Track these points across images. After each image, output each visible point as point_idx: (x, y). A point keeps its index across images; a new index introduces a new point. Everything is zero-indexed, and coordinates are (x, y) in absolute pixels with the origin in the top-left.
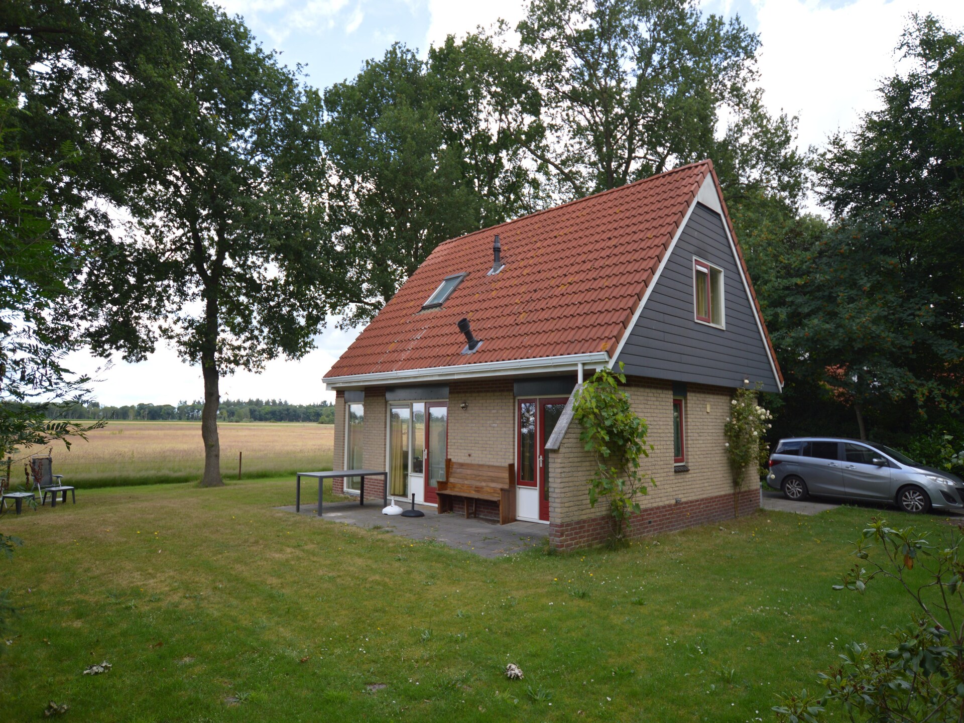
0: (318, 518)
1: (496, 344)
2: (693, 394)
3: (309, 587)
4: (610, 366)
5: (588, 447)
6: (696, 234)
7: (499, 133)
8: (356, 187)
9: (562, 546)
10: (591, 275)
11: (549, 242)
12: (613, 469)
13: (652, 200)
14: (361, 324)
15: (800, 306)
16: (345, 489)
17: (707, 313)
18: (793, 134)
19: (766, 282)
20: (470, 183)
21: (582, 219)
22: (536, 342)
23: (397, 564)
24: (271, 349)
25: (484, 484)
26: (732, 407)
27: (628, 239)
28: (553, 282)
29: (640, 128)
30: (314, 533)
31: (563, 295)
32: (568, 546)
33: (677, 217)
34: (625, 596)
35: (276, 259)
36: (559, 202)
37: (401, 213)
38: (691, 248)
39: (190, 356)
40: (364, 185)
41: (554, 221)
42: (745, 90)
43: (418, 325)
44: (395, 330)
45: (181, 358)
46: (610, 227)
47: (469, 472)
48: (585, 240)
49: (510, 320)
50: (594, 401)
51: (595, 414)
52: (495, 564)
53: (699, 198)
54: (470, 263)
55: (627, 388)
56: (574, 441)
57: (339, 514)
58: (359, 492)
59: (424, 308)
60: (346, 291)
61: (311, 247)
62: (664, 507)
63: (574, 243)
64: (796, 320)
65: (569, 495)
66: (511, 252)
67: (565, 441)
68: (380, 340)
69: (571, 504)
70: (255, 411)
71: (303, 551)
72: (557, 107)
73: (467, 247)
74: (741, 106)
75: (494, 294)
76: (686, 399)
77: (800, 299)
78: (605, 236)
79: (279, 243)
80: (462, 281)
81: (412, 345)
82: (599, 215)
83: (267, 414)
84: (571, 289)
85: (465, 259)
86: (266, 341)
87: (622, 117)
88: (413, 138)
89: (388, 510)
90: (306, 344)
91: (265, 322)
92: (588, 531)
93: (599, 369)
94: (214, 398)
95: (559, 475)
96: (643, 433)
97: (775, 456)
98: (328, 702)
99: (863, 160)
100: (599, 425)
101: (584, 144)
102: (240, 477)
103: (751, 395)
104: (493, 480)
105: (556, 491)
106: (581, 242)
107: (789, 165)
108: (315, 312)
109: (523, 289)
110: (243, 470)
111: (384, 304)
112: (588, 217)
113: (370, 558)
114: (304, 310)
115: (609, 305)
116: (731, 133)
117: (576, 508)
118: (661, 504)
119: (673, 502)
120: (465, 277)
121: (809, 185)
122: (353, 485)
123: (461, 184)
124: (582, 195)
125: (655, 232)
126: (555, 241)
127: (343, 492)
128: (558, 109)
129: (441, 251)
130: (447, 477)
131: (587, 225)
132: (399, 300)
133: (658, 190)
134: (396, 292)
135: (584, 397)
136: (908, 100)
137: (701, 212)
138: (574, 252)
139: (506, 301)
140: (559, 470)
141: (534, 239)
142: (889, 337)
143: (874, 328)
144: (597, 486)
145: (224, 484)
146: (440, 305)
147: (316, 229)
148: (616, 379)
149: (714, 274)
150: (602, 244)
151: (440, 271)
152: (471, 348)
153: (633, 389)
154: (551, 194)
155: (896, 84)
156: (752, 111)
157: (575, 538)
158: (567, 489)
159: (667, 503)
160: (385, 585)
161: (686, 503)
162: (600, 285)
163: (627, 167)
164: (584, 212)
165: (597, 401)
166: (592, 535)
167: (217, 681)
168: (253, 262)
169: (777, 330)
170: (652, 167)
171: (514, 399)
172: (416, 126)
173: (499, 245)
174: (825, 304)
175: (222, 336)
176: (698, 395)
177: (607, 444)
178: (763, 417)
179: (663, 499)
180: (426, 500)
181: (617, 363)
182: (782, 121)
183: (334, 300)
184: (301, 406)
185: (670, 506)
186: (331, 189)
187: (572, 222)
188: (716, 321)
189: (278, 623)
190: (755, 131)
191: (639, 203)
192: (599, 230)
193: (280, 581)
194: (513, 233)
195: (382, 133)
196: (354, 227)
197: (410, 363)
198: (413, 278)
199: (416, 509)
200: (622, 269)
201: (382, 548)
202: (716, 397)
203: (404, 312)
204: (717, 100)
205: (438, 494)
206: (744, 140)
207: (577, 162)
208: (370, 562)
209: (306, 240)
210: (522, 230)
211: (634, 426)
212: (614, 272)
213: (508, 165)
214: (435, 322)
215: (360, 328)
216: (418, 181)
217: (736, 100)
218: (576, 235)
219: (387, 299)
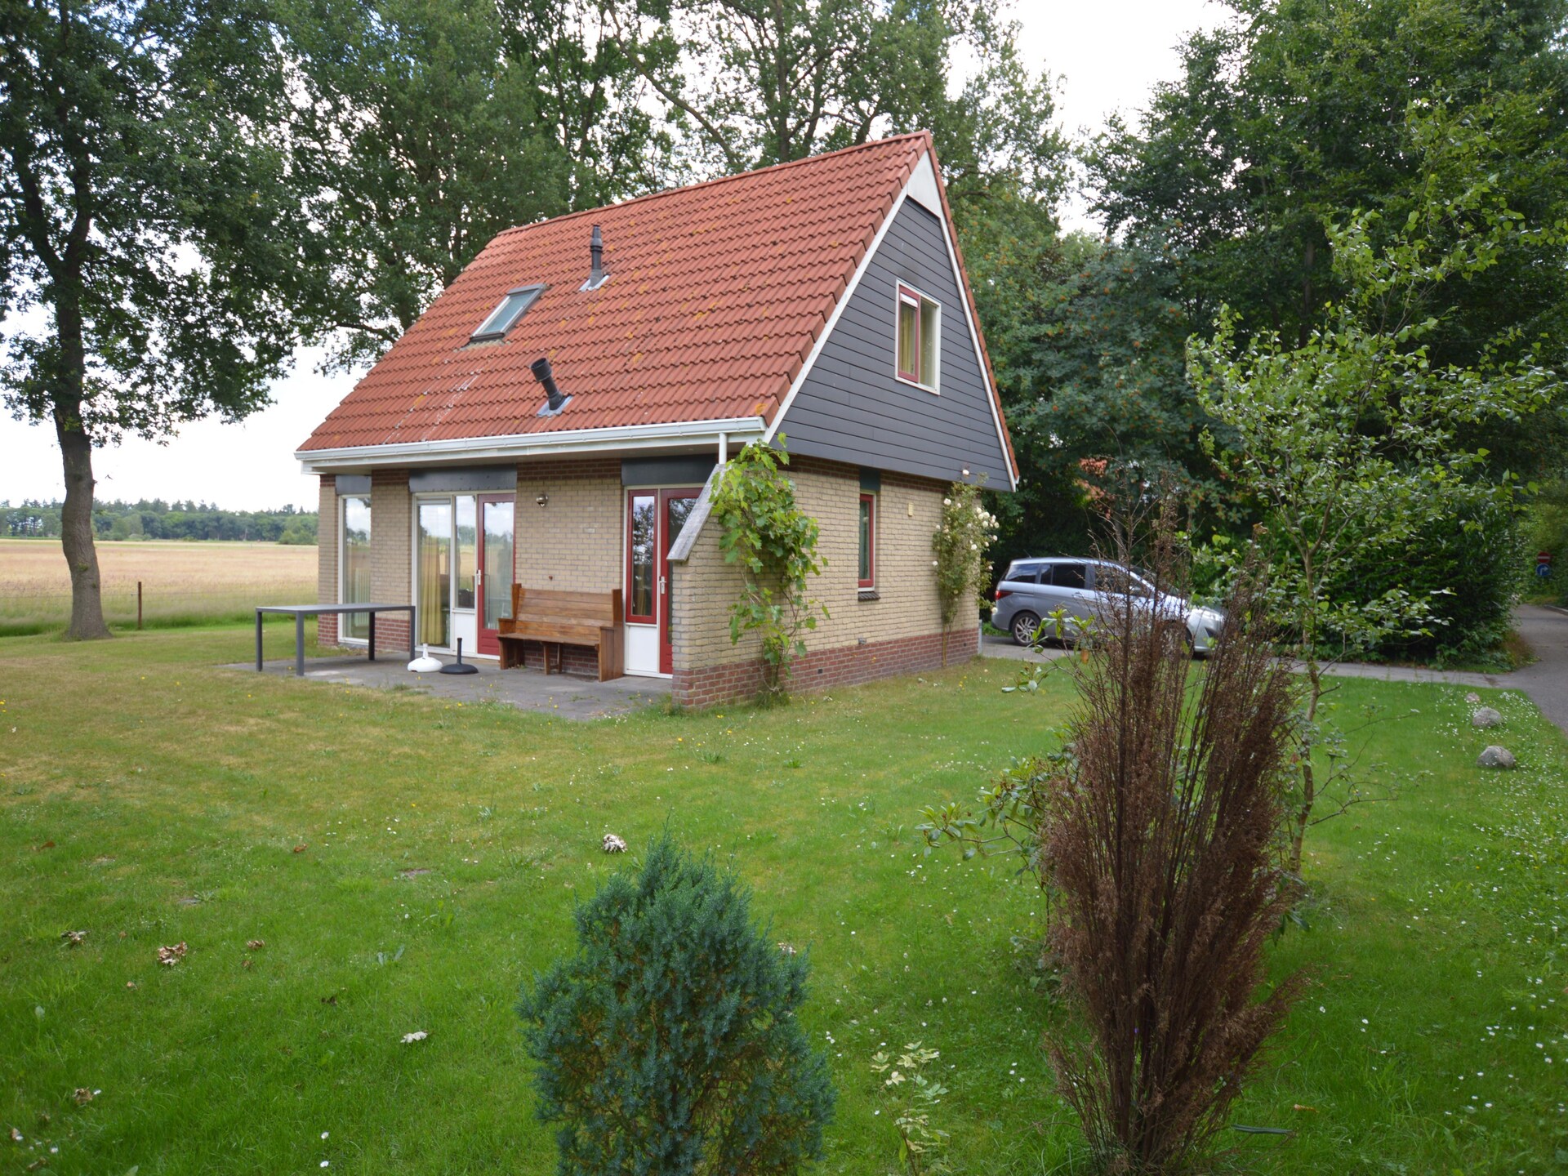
0: (297, 678)
1: (594, 402)
2: (889, 488)
3: (294, 765)
4: (767, 438)
5: (730, 558)
6: (902, 246)
7: (599, 46)
8: (343, 116)
9: (691, 702)
10: (745, 299)
11: (681, 242)
12: (767, 591)
13: (841, 186)
14: (359, 365)
15: (1051, 367)
16: (341, 638)
17: (914, 368)
18: (1056, 100)
19: (1005, 330)
20: (550, 130)
21: (735, 209)
22: (656, 400)
23: (437, 733)
24: (189, 402)
25: (573, 621)
26: (945, 509)
27: (802, 245)
28: (685, 308)
29: (834, 64)
30: (294, 698)
31: (699, 327)
32: (699, 702)
33: (874, 216)
34: (775, 759)
35: (193, 238)
36: (704, 178)
37: (426, 172)
38: (895, 268)
39: (30, 407)
40: (357, 114)
41: (691, 208)
42: (995, 20)
43: (464, 368)
44: (424, 374)
45: (11, 412)
46: (776, 224)
47: (550, 603)
48: (737, 244)
49: (617, 364)
50: (741, 489)
51: (743, 510)
52: (589, 728)
53: (908, 190)
54: (551, 269)
55: (792, 474)
56: (711, 549)
57: (334, 672)
58: (366, 642)
59: (473, 340)
60: (330, 304)
61: (262, 219)
62: (841, 650)
63: (720, 247)
64: (1044, 386)
65: (702, 627)
66: (620, 255)
67: (698, 548)
68: (398, 391)
69: (706, 641)
70: (152, 520)
71: (278, 721)
72: (701, 10)
73: (546, 241)
74: (988, 46)
75: (591, 321)
76: (878, 495)
77: (1051, 357)
78: (768, 239)
79: (200, 208)
80: (539, 298)
81: (454, 399)
82: (760, 204)
83: (177, 526)
84: (713, 319)
85: (544, 261)
86: (181, 385)
87: (804, 43)
88: (449, 38)
89: (416, 665)
90: (256, 395)
91: (175, 352)
92: (730, 681)
93: (750, 442)
94: (83, 484)
95: (687, 599)
96: (813, 538)
97: (1004, 585)
98: (342, 892)
99: (1147, 153)
100: (748, 526)
101: (745, 81)
102: (140, 625)
103: (971, 493)
104: (588, 614)
105: (684, 621)
106: (731, 246)
107: (1047, 150)
108: (272, 339)
109: (638, 315)
110: (146, 613)
111: (401, 331)
112: (743, 207)
113: (392, 727)
114: (252, 334)
115: (769, 347)
116: (970, 90)
117: (711, 648)
118: (837, 645)
119: (856, 643)
120: (543, 291)
121: (1075, 184)
122: (354, 632)
123: (535, 131)
124: (739, 168)
125: (842, 238)
126: (691, 241)
127: (336, 642)
128: (704, 15)
129: (501, 245)
130: (515, 613)
131: (740, 219)
132: (430, 324)
133: (850, 172)
134: (423, 311)
135: (727, 483)
136: (1213, 68)
137: (912, 212)
138: (720, 261)
139: (611, 334)
140: (688, 592)
141: (658, 236)
142: (1160, 418)
143: (1144, 404)
144: (743, 615)
145: (111, 636)
146: (501, 336)
147: (270, 190)
148: (776, 459)
149: (927, 310)
150: (763, 252)
151: (500, 280)
152: (553, 406)
153: (802, 475)
154: (690, 162)
155: (1197, 42)
156: (1003, 58)
157: (710, 691)
158: (699, 620)
159: (846, 644)
160: (420, 757)
161: (874, 645)
162: (757, 316)
163: (812, 128)
164: (738, 198)
165: (747, 491)
166: (736, 687)
167: (160, 881)
168: (147, 241)
169: (1019, 401)
170: (850, 132)
171: (622, 489)
172: (455, 17)
173: (600, 241)
174: (1084, 366)
175: (92, 373)
176: (896, 489)
177: (759, 554)
178: (985, 524)
179: (842, 638)
180: (480, 651)
181: (776, 434)
182: (1044, 80)
183: (307, 320)
184: (243, 514)
185: (850, 648)
186: (294, 116)
187: (718, 212)
188: (926, 379)
189: (248, 811)
190: (1006, 91)
191: (822, 190)
192: (759, 228)
193: (243, 760)
194: (624, 223)
195: (392, 24)
196: (341, 190)
197: (452, 428)
198: (452, 288)
199: (464, 661)
200: (790, 292)
201: (412, 713)
202: (923, 493)
203: (440, 345)
204: (953, 33)
205: (500, 639)
206: (987, 103)
207: (733, 111)
208: (392, 732)
209: (253, 208)
210: (638, 219)
211: (800, 528)
212: (778, 296)
213: (615, 105)
214: (492, 364)
215: (359, 372)
216: (459, 118)
217: (980, 34)
218: (724, 235)
219: (406, 324)
